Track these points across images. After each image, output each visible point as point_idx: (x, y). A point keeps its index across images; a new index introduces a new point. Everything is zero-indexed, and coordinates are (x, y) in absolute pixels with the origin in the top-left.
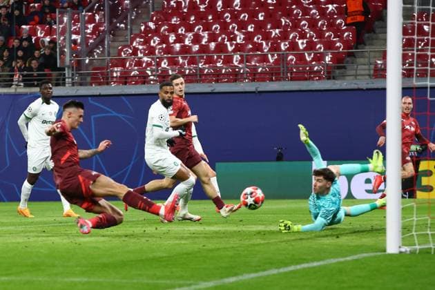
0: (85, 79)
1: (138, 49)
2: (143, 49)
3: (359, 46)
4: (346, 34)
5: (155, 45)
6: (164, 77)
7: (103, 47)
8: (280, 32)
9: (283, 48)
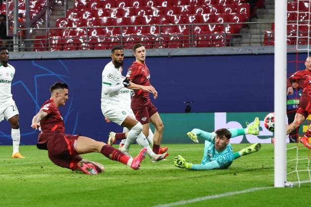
0: (30, 46)
1: (72, 21)
2: (77, 21)
4: (242, 9)
5: (86, 18)
6: (94, 44)
7: (44, 20)
8: (188, 8)
9: (190, 20)
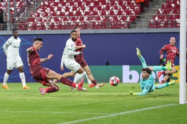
1: (40, 14)
2: (42, 14)
3: (142, 13)
4: (136, 8)
5: (48, 12)
6: (52, 27)
7: (24, 13)
